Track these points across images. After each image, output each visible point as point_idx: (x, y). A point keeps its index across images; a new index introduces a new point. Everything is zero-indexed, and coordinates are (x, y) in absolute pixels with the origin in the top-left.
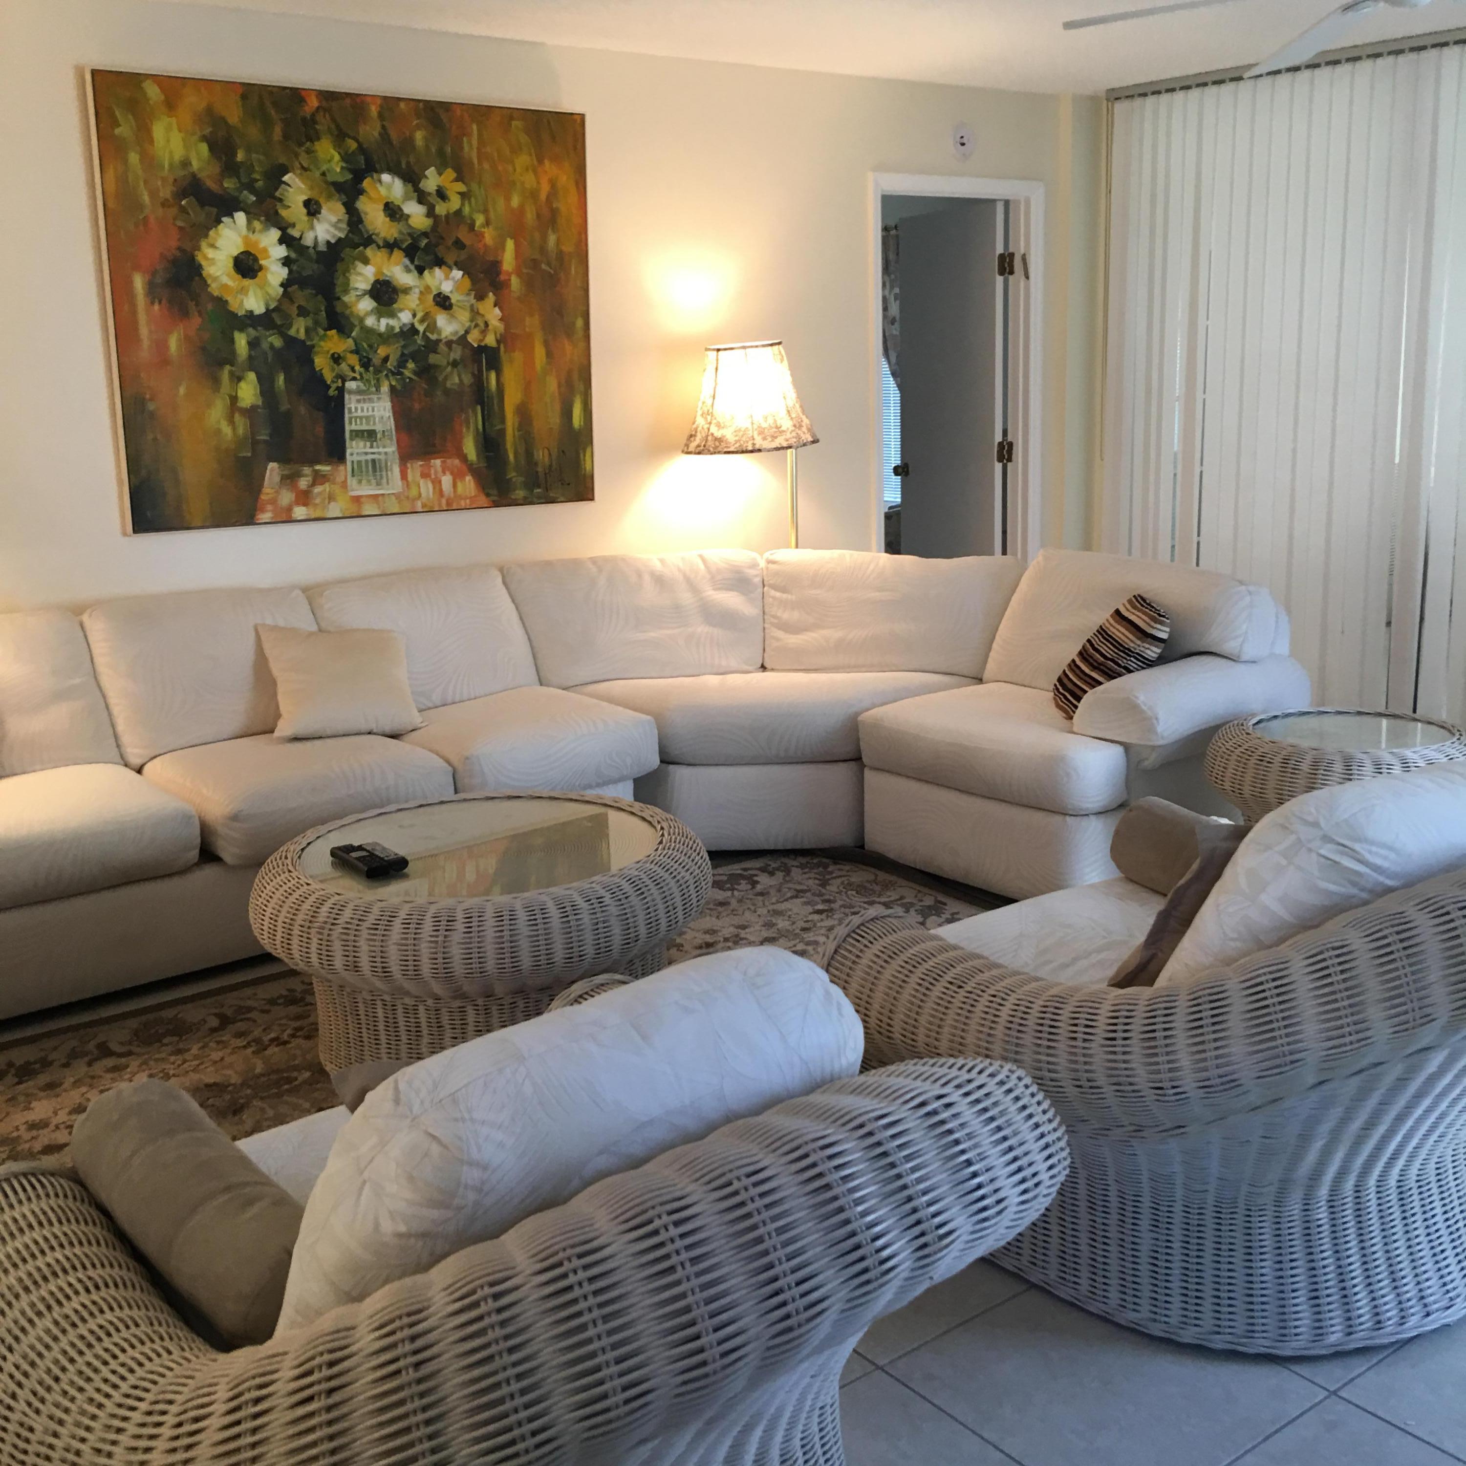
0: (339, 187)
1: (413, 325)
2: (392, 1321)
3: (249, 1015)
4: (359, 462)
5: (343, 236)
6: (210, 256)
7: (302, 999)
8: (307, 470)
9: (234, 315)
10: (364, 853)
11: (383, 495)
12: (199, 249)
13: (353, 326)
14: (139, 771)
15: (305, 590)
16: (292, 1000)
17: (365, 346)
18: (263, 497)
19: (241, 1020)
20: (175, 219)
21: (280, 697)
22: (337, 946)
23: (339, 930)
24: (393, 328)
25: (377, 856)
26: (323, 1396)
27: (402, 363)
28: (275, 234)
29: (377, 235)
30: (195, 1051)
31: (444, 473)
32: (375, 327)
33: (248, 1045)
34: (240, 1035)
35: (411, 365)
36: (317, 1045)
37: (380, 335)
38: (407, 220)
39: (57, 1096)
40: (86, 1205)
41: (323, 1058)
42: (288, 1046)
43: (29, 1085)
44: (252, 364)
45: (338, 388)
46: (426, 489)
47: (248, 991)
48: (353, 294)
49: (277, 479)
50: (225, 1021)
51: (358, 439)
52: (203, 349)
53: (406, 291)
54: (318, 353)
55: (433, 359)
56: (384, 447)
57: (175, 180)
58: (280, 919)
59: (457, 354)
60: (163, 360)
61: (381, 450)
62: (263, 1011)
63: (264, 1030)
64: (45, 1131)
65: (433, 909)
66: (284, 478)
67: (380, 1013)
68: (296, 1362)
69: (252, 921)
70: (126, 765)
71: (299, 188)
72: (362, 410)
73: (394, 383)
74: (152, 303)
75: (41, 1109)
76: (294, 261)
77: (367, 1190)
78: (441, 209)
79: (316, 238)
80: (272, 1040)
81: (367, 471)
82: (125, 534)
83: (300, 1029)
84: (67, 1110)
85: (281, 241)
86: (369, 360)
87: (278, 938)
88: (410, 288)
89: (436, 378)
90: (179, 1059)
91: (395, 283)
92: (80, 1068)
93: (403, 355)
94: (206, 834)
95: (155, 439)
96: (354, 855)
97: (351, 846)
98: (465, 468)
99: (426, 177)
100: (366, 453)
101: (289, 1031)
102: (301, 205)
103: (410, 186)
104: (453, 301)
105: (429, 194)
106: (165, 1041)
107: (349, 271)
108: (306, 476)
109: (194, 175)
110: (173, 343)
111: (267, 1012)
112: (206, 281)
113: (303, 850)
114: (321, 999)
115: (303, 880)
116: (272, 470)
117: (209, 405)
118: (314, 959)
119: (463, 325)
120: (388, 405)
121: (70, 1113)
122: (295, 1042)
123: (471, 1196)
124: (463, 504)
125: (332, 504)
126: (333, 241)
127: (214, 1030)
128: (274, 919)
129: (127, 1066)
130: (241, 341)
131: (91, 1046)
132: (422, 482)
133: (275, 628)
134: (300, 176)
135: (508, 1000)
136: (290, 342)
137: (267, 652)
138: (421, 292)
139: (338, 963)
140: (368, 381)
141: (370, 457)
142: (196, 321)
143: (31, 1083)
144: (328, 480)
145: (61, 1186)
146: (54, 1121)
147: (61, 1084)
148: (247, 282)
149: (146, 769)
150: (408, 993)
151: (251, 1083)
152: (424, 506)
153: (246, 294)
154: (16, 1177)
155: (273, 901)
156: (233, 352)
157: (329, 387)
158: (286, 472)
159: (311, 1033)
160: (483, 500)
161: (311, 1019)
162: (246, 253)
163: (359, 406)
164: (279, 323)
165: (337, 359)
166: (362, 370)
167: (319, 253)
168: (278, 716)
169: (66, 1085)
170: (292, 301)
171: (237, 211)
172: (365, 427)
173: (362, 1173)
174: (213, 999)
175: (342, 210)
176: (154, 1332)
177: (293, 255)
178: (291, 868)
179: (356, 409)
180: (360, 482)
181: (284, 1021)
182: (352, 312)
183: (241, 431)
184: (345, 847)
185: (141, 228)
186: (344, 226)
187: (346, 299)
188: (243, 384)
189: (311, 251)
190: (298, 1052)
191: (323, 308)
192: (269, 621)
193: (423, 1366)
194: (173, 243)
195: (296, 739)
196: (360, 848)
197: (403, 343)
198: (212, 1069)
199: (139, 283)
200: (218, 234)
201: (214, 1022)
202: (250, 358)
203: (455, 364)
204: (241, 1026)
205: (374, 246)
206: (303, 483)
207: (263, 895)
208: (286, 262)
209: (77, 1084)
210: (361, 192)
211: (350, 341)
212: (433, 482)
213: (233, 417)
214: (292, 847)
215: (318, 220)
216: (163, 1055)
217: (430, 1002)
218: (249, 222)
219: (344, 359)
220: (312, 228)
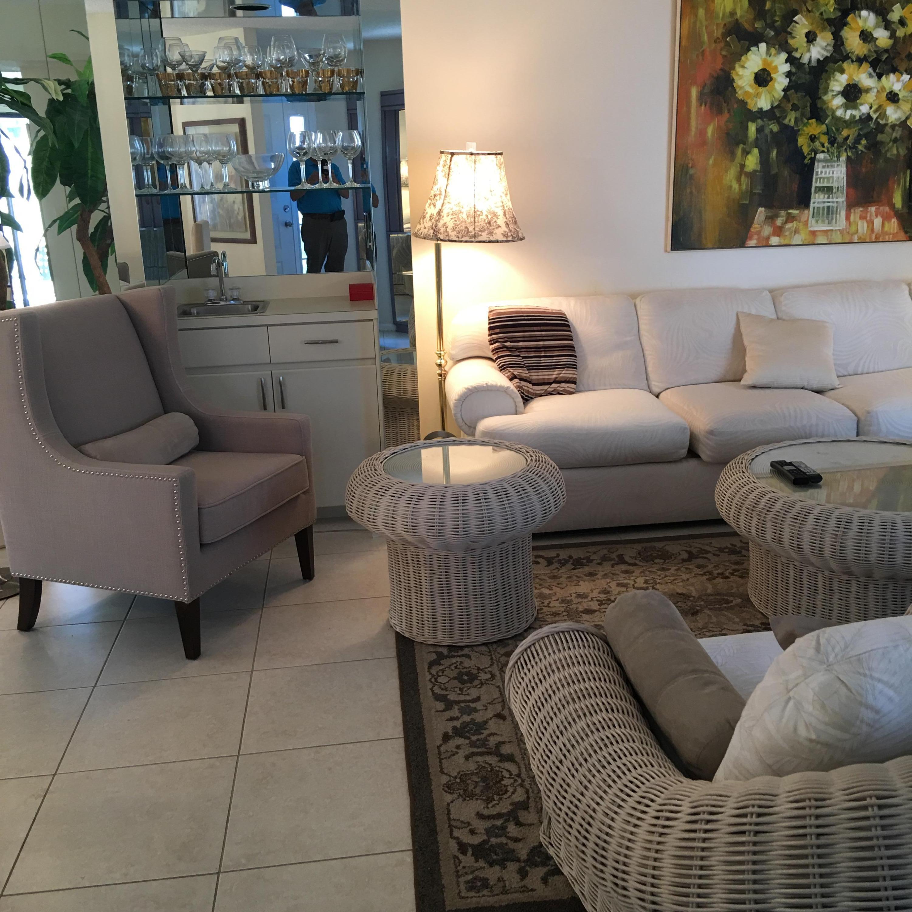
0: (830, 22)
1: (869, 114)
2: (803, 800)
3: (705, 555)
4: (818, 208)
5: (829, 55)
6: (740, 73)
7: (740, 552)
8: (783, 213)
9: (750, 111)
10: (794, 468)
11: (832, 230)
12: (734, 69)
13: (827, 116)
14: (657, 396)
15: (771, 291)
16: (733, 551)
17: (834, 129)
18: (752, 230)
19: (701, 558)
20: (721, 50)
21: (747, 359)
22: (769, 525)
23: (771, 515)
24: (855, 117)
25: (801, 471)
26: (752, 834)
27: (857, 141)
28: (784, 56)
29: (853, 53)
30: (672, 571)
31: (877, 216)
32: (843, 116)
33: (704, 574)
34: (699, 567)
35: (864, 142)
36: (746, 583)
37: (845, 122)
38: (875, 42)
39: (594, 581)
40: (610, 658)
41: (751, 593)
42: (728, 580)
43: (579, 572)
44: (756, 144)
45: (811, 158)
46: (862, 227)
47: (707, 541)
48: (830, 94)
49: (763, 218)
50: (691, 556)
51: (820, 193)
52: (728, 134)
53: (868, 90)
54: (801, 135)
55: (880, 137)
56: (837, 198)
57: (725, 25)
58: (735, 501)
59: (897, 134)
60: (702, 141)
61: (835, 200)
62: (714, 555)
63: (715, 566)
64: (585, 600)
65: (837, 513)
66: (767, 218)
67: (792, 573)
68: (736, 805)
69: (716, 499)
70: (650, 392)
71: (804, 24)
72: (826, 173)
73: (849, 154)
74: (701, 105)
75: (584, 587)
76: (794, 74)
77: (791, 704)
78: (900, 33)
79: (811, 57)
80: (718, 574)
81: (823, 214)
82: (666, 251)
83: (738, 570)
84: (598, 590)
85: (787, 61)
86: (835, 139)
87: (732, 513)
88: (871, 89)
89: (880, 151)
90: (663, 574)
91: (860, 85)
92: (607, 567)
93: (859, 134)
94: (693, 439)
95: (691, 193)
96: (787, 468)
97: (785, 461)
98: (892, 213)
99: (893, 11)
100: (824, 202)
101: (730, 571)
102: (804, 36)
103: (880, 18)
104: (900, 96)
105: (894, 22)
106: (656, 561)
107: (830, 79)
108: (783, 216)
109: (737, 20)
110: (710, 131)
111: (718, 555)
112: (735, 90)
113: (753, 459)
114: (753, 554)
115: (752, 479)
116: (761, 212)
117: (727, 170)
118: (753, 531)
119: (905, 113)
120: (844, 169)
121: (599, 593)
122: (732, 578)
123: (865, 728)
124: (887, 238)
125: (797, 235)
126: (821, 59)
127: (684, 560)
128: (730, 501)
129: (633, 572)
130: (752, 128)
131: (614, 556)
132: (860, 223)
133: (749, 315)
134: (805, 17)
135: (881, 582)
136: (784, 128)
137: (743, 329)
138: (878, 91)
139: (769, 536)
140: (832, 153)
141: (826, 205)
142: (726, 115)
143: (580, 570)
144: (796, 220)
145: (597, 643)
146: (591, 595)
147: (596, 575)
148: (761, 89)
149: (661, 396)
150: (812, 564)
151: (704, 598)
152: (859, 238)
153: (760, 98)
154: (573, 632)
155: (731, 490)
156: (746, 135)
157: (805, 157)
158: (769, 214)
159: (744, 575)
160: (902, 235)
161: (744, 566)
162: (764, 70)
163: (824, 170)
164: (778, 115)
165: (813, 139)
166: (829, 146)
167: (811, 68)
168: (744, 371)
169: (598, 576)
170: (789, 101)
171: (760, 42)
172: (826, 184)
173: (789, 691)
174: (685, 541)
175: (831, 37)
176: (644, 748)
177: (794, 70)
178: (744, 470)
179: (821, 172)
180: (817, 221)
181: (727, 564)
182: (828, 107)
183: (744, 187)
184: (780, 461)
185: (700, 58)
186: (830, 48)
187: (825, 98)
188: (749, 157)
189: (807, 66)
190: (734, 585)
191: (809, 105)
192: (746, 310)
193: (822, 837)
194: (719, 66)
195: (754, 387)
196: (790, 464)
197: (860, 127)
198: (681, 584)
199: (694, 92)
200: (747, 59)
201: (685, 556)
202: (757, 139)
203: (895, 140)
204: (700, 561)
205: (850, 60)
206: (779, 222)
207: (725, 485)
208: (789, 75)
209: (605, 576)
210: (846, 24)
211: (824, 126)
212: (867, 222)
213: (741, 178)
214: (746, 457)
215: (813, 45)
216: (654, 570)
217: (827, 573)
218: (768, 49)
219: (818, 138)
220: (809, 50)
